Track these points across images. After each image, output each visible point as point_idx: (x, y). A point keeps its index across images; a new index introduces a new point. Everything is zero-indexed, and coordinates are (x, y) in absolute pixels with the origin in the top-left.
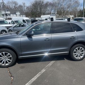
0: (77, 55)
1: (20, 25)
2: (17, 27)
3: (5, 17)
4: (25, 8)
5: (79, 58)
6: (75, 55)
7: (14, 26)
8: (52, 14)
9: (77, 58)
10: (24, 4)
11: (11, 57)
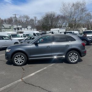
0: (72, 59)
1: (31, 38)
2: (28, 40)
3: (17, 31)
4: (37, 21)
5: (74, 62)
6: (70, 59)
7: (25, 39)
8: (63, 27)
9: (72, 61)
10: (35, 18)
11: (24, 59)
